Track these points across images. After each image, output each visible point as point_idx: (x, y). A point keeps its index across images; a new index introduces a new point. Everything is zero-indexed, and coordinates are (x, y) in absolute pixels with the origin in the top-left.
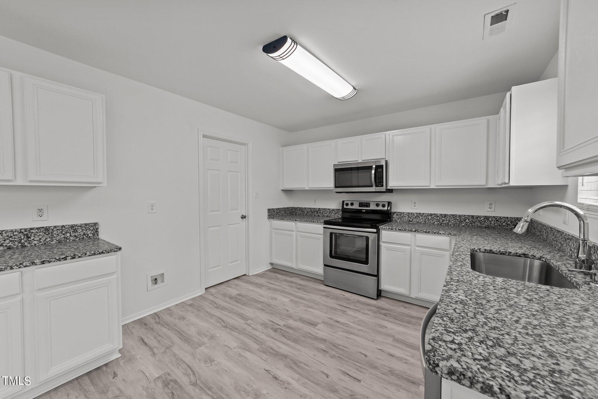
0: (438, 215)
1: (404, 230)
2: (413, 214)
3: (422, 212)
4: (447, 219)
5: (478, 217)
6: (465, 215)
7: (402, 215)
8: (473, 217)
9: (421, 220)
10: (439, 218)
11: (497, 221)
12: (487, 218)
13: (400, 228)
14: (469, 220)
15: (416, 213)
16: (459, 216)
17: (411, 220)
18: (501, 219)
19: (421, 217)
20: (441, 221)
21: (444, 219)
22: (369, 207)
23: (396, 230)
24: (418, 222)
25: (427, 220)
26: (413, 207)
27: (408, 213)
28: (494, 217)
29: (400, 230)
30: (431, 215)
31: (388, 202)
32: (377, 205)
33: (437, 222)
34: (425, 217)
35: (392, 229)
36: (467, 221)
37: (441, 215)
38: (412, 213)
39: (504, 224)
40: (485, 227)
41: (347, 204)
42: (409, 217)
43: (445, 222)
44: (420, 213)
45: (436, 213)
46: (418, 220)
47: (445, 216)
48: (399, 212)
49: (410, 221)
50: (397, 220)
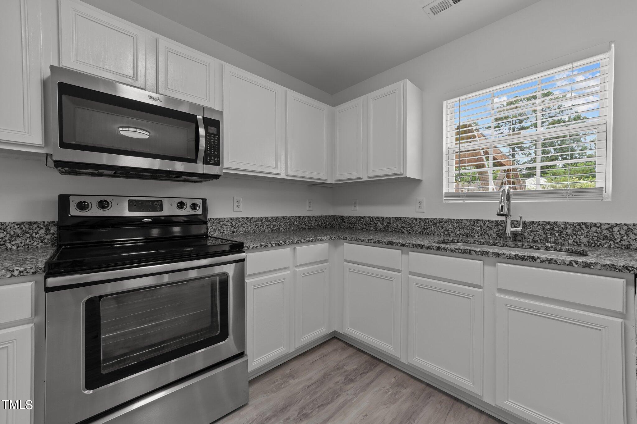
0: (269, 219)
1: (283, 243)
2: (237, 220)
3: (250, 216)
4: (278, 223)
5: (304, 217)
6: (294, 217)
7: (221, 223)
8: (299, 217)
9: (249, 229)
10: (269, 223)
11: (316, 220)
12: (309, 218)
13: (278, 242)
14: (297, 222)
15: (243, 218)
16: (289, 218)
17: (235, 230)
18: (318, 218)
19: (249, 224)
20: (272, 226)
21: (274, 223)
22: (161, 210)
23: (272, 246)
24: (245, 232)
25: (256, 227)
26: (236, 209)
27: (231, 219)
28: (314, 216)
29: (277, 245)
30: (261, 219)
31: (202, 199)
32: (181, 205)
33: (267, 228)
34: (254, 223)
35: (265, 247)
36: (295, 223)
37: (272, 218)
38: (236, 218)
39: (320, 223)
40: (308, 228)
41: (82, 206)
42: (232, 226)
43: (276, 228)
44: (248, 218)
45: (266, 216)
46: (244, 229)
47: (276, 218)
48: (217, 219)
49: (234, 232)
50: (212, 233)
